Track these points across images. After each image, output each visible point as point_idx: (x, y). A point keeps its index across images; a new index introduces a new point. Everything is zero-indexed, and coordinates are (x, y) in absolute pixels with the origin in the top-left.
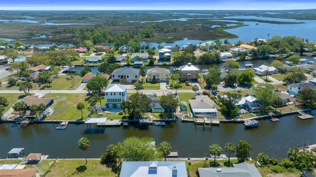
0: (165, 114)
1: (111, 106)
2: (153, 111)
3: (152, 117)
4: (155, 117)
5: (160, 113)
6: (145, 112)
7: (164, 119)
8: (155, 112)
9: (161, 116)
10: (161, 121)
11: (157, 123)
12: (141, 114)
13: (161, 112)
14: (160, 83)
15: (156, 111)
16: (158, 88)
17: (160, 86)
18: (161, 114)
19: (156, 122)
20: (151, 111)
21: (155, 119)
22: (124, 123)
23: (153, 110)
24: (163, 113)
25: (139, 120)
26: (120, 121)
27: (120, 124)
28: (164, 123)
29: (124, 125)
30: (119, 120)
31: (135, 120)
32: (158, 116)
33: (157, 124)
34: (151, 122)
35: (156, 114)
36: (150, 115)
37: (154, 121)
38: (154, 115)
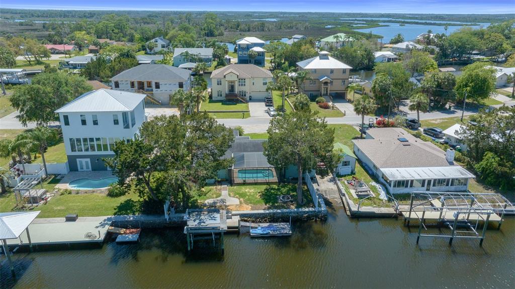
0: (284, 190)
1: (84, 164)
2: (237, 181)
3: (236, 201)
4: (246, 202)
5: (264, 187)
6: (206, 185)
7: (285, 210)
8: (244, 184)
9: (269, 197)
10: (273, 219)
11: (260, 229)
12: (193, 193)
13: (268, 183)
14: (247, 102)
15: (248, 181)
16: (245, 114)
17: (250, 110)
18: (266, 189)
19: (253, 225)
20: (229, 181)
21: (247, 210)
22: (123, 231)
23: (238, 177)
24: (275, 187)
25: (186, 217)
26: (103, 225)
27: (102, 237)
28: (285, 228)
29: (119, 239)
30: (102, 218)
31: (167, 217)
32: (258, 196)
33: (259, 231)
34: (234, 221)
35: (249, 190)
36: (226, 195)
37: (244, 217)
38: (242, 195)
